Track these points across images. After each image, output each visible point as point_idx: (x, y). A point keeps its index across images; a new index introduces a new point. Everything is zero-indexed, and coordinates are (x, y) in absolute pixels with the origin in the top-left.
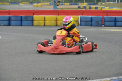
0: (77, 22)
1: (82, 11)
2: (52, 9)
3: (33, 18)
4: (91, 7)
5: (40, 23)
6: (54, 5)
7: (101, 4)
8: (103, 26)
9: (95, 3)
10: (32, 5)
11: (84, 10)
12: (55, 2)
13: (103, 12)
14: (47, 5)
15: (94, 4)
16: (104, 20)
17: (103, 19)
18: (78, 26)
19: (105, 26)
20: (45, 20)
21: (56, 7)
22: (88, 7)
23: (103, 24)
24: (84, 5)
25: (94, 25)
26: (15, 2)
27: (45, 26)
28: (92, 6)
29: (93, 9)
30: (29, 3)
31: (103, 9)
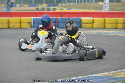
0: (30, 24)
12: (8, 4)
18: (31, 28)
19: (58, 28)
21: (9, 9)
23: (57, 25)
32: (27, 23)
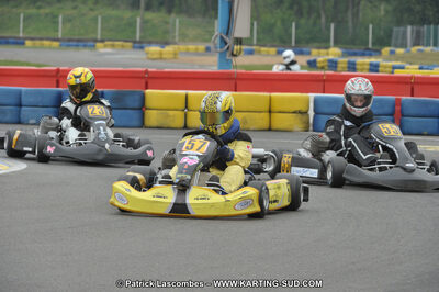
0: (304, 118)
1: (322, 76)
2: (215, 69)
3: (143, 97)
4: (354, 64)
5: (168, 116)
6: (222, 55)
7: (392, 52)
9: (368, 49)
10: (140, 52)
11: (331, 72)
12: (226, 44)
13: (398, 83)
14: (197, 53)
15: (367, 52)
16: (401, 111)
17: (398, 108)
18: (307, 130)
20: (186, 107)
21: (229, 62)
22: (343, 61)
24: (331, 57)
26: (78, 40)
27: (185, 127)
28: (359, 60)
29: (362, 70)
30: (129, 44)
31: (398, 73)
32: (294, 112)
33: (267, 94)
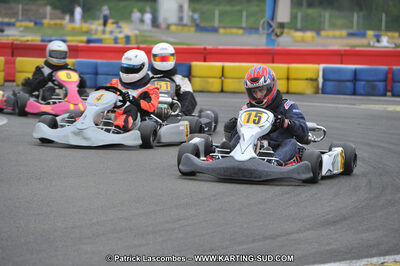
5: (208, 82)
8: (389, 94)
16: (393, 78)
18: (317, 93)
20: (223, 75)
23: (389, 88)
25: (362, 91)
27: (222, 91)
33: (285, 66)
